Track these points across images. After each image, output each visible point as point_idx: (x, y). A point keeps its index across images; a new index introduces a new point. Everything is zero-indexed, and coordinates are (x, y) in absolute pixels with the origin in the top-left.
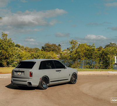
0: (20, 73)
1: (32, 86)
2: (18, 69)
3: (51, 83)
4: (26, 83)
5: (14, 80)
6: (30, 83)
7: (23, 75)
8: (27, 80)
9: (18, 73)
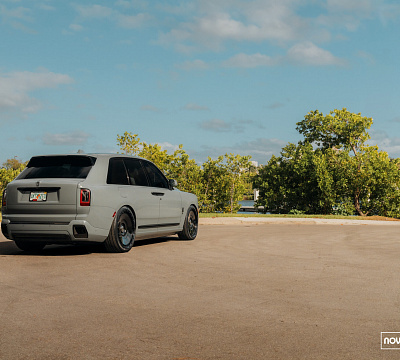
0: (43, 196)
1: (90, 239)
2: (32, 182)
3: (139, 233)
4: (68, 230)
5: (14, 221)
6: (81, 230)
7: (57, 202)
8: (72, 219)
9: (34, 196)
